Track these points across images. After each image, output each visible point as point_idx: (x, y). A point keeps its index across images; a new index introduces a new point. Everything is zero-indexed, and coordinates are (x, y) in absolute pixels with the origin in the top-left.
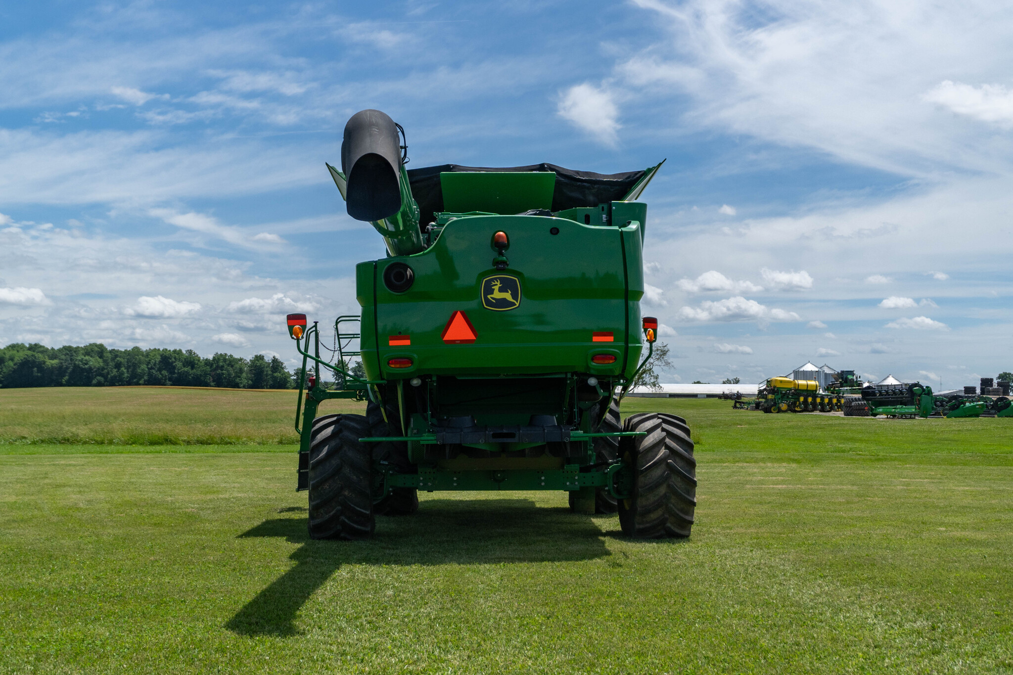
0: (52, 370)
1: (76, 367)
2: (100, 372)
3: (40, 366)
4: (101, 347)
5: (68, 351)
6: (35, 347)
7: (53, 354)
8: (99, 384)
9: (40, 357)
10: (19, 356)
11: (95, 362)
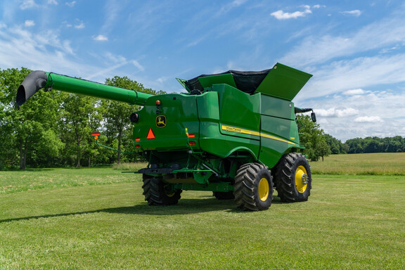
0: (381, 146)
1: (390, 145)
2: (400, 147)
3: (377, 145)
4: (400, 137)
5: (387, 139)
6: (375, 138)
7: (382, 140)
8: (399, 152)
9: (377, 141)
10: (369, 141)
11: (397, 143)
